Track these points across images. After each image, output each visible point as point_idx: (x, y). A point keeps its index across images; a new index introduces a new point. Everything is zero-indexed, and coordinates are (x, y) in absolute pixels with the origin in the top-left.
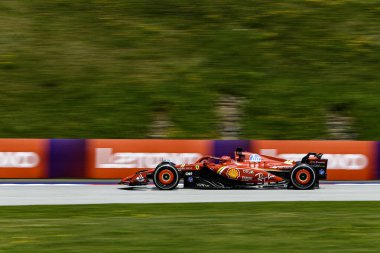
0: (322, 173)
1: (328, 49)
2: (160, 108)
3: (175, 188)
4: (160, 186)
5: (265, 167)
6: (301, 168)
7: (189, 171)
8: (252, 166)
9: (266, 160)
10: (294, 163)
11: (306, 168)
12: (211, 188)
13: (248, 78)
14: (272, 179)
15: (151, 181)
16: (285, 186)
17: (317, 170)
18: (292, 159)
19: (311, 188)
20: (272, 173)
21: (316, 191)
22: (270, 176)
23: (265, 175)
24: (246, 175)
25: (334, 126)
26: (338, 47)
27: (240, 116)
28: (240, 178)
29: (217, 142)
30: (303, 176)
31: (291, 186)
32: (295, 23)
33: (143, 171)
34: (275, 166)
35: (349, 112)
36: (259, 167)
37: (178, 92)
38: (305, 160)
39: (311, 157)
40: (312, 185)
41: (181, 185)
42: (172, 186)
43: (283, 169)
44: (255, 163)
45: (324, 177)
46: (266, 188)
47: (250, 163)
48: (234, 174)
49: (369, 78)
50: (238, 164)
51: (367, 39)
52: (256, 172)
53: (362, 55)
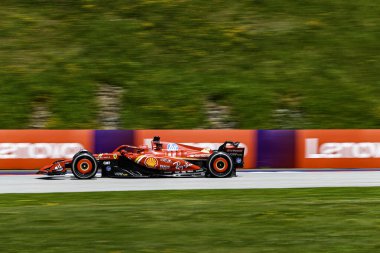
0: (239, 161)
1: (204, 39)
2: (40, 98)
3: (93, 177)
4: (78, 176)
5: (182, 156)
6: (218, 156)
7: (107, 160)
8: (170, 154)
9: (183, 149)
10: (211, 151)
11: (222, 156)
12: (130, 177)
13: (125, 67)
14: (190, 168)
15: (69, 170)
16: (203, 174)
17: (234, 159)
18: (208, 148)
19: (229, 176)
20: (190, 162)
21: (233, 179)
22: (188, 165)
23: (183, 164)
24: (164, 163)
25: (215, 115)
26: (215, 36)
27: (117, 106)
28: (159, 167)
29: (96, 132)
30: (221, 165)
31: (209, 175)
32: (171, 13)
33: (60, 161)
34: (193, 155)
35: (225, 101)
36: (177, 156)
37: (58, 82)
38: (222, 149)
39: (228, 145)
40: (229, 173)
41: (99, 175)
42: (90, 176)
43: (200, 158)
44: (172, 152)
45: (241, 166)
46: (183, 177)
47: (168, 152)
48: (152, 164)
49: (246, 67)
50: (156, 153)
51: (242, 28)
52: (173, 161)
53: (237, 44)
